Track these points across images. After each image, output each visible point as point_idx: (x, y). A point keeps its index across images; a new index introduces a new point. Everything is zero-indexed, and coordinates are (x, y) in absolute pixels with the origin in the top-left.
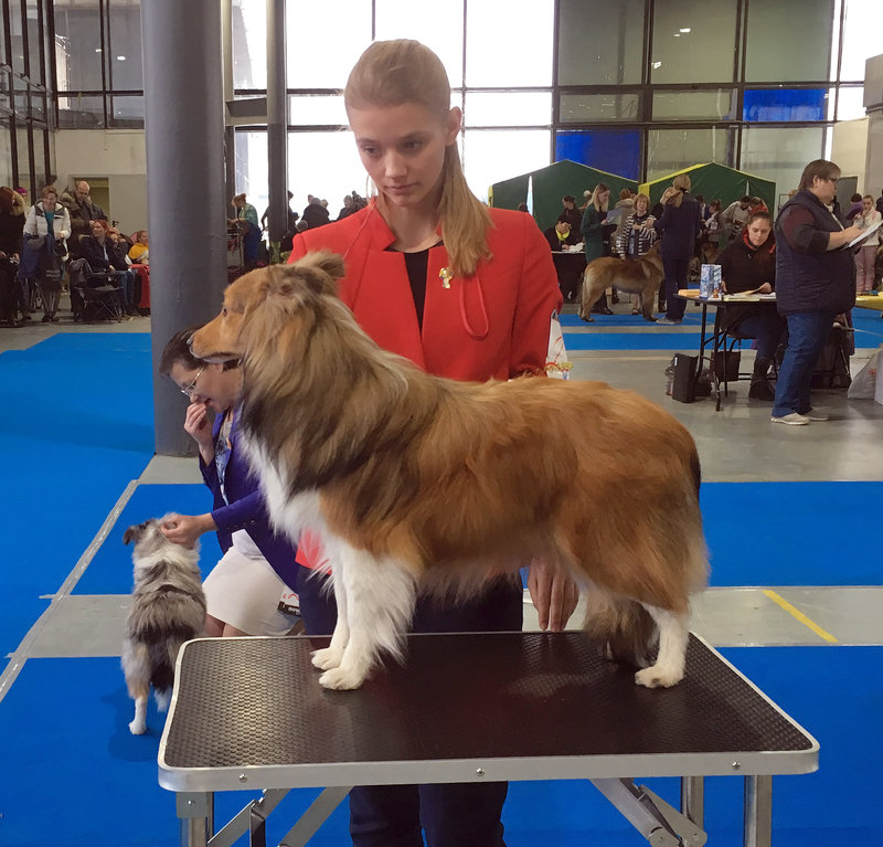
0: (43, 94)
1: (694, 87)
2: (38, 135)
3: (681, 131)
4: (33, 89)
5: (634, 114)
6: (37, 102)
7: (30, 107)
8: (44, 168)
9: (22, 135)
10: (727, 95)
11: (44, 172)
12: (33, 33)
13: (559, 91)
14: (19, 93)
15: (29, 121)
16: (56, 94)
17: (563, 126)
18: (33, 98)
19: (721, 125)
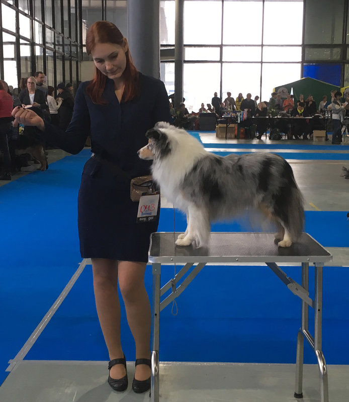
2: (74, 63)
4: (72, 43)
5: (339, 57)
7: (71, 51)
8: (76, 78)
9: (67, 64)
12: (73, 19)
13: (304, 46)
14: (66, 45)
15: (70, 58)
16: (82, 46)
17: (306, 62)
18: (72, 47)
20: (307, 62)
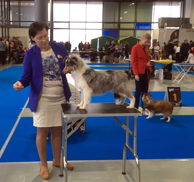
1: (128, 23)
2: (7, 29)
3: (125, 31)
5: (117, 27)
6: (7, 23)
7: (5, 24)
8: (8, 35)
9: (4, 29)
10: (133, 24)
12: (6, 10)
13: (103, 23)
14: (4, 21)
15: (5, 26)
16: (10, 22)
19: (133, 30)
20: (104, 29)
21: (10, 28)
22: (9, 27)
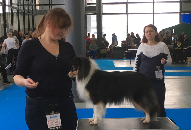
0: (32, 5)
2: (31, 17)
4: (29, 4)
6: (30, 8)
8: (32, 26)
9: (26, 17)
11: (32, 27)
14: (26, 5)
15: (28, 13)
16: (36, 5)
18: (29, 6)
20: (183, 12)
21: (36, 15)
22: (35, 13)
